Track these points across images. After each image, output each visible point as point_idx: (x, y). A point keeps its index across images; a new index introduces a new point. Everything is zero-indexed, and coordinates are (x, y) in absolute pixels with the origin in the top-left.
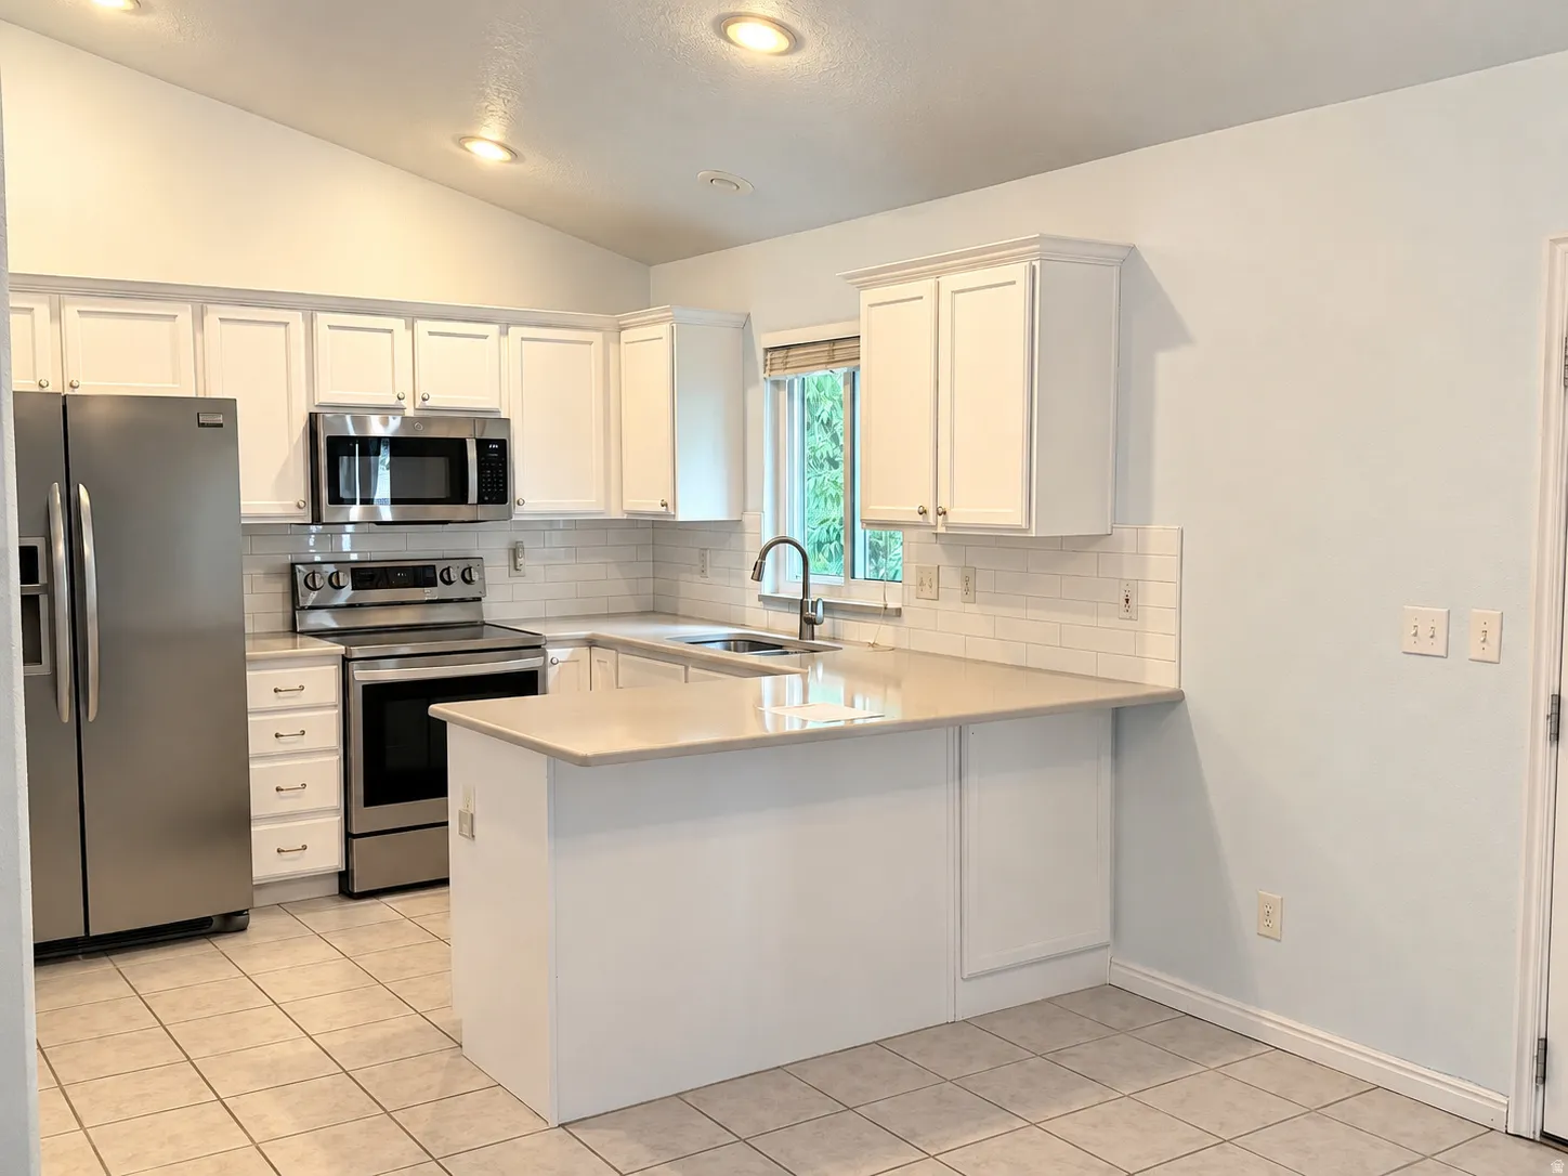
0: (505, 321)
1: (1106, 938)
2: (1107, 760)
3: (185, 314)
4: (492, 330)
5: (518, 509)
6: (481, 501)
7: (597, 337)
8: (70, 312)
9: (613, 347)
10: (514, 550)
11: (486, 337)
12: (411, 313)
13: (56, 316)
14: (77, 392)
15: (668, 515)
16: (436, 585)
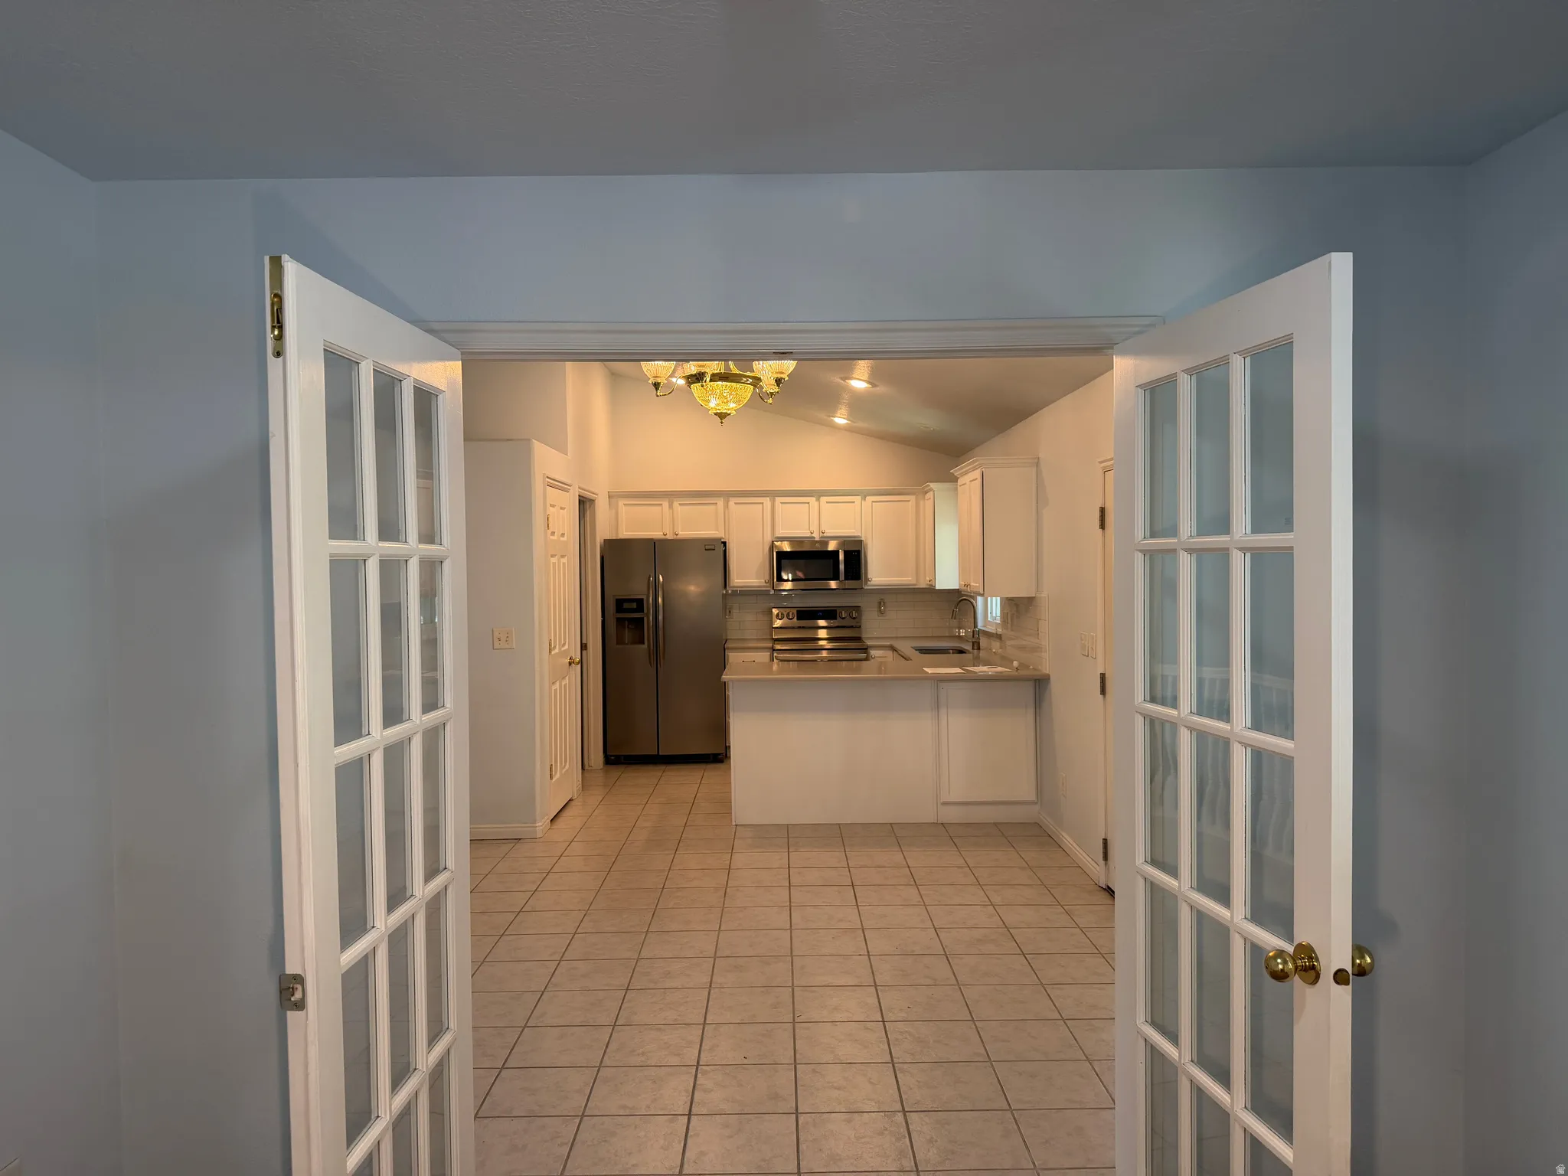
0: (864, 494)
1: (1033, 798)
2: (1031, 711)
3: (721, 502)
4: (859, 498)
5: (866, 583)
6: (846, 578)
7: (912, 498)
8: (676, 504)
9: (922, 503)
10: (880, 603)
11: (854, 502)
12: (818, 494)
13: (671, 506)
14: (678, 537)
15: (932, 585)
16: (836, 619)
